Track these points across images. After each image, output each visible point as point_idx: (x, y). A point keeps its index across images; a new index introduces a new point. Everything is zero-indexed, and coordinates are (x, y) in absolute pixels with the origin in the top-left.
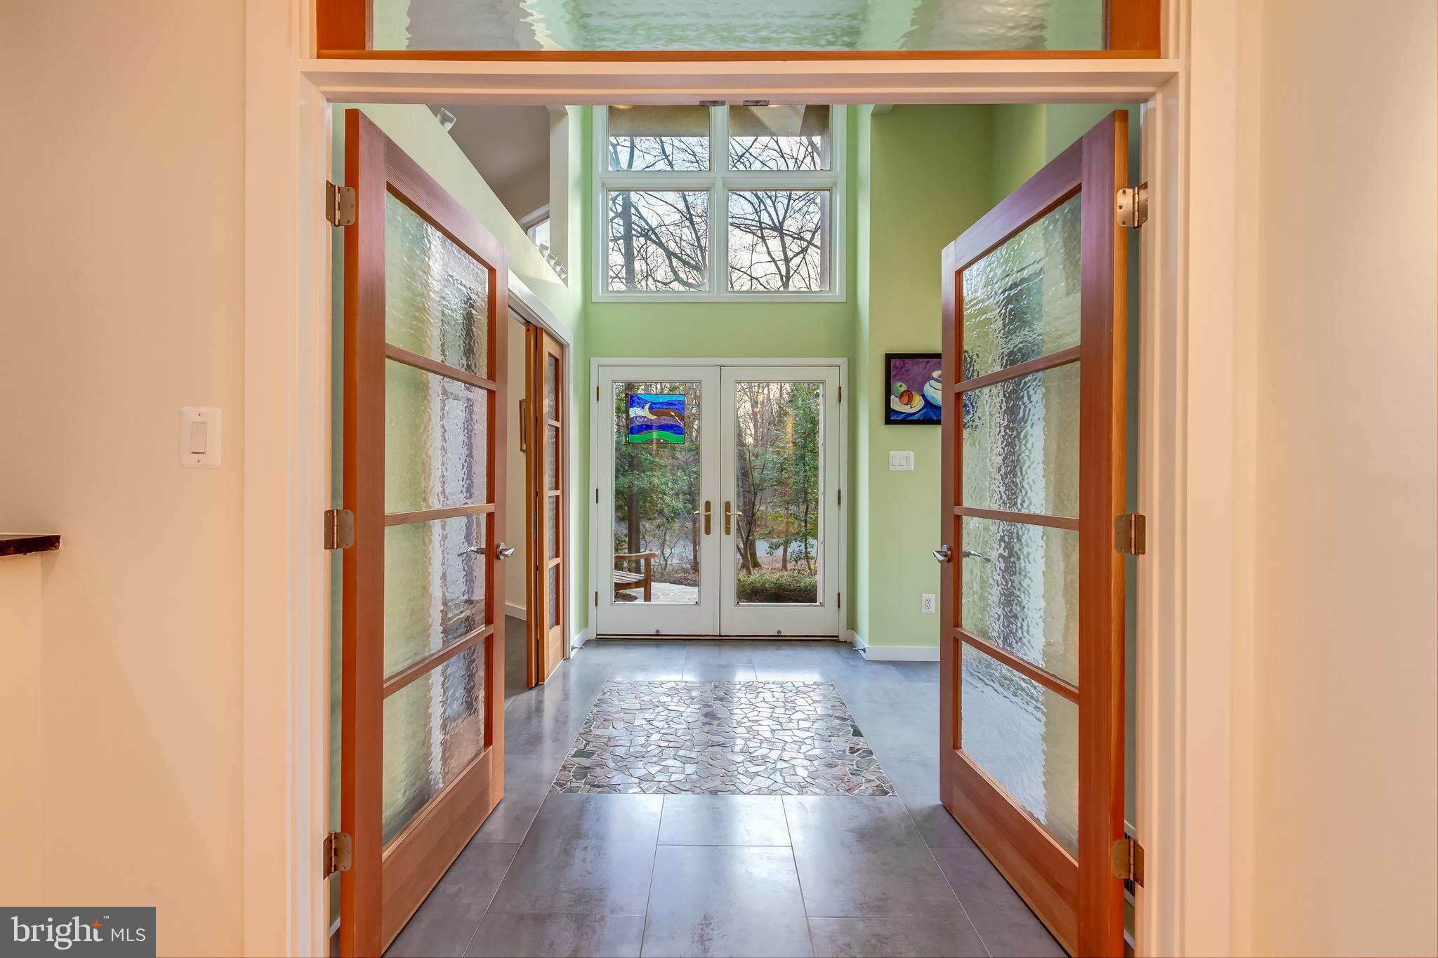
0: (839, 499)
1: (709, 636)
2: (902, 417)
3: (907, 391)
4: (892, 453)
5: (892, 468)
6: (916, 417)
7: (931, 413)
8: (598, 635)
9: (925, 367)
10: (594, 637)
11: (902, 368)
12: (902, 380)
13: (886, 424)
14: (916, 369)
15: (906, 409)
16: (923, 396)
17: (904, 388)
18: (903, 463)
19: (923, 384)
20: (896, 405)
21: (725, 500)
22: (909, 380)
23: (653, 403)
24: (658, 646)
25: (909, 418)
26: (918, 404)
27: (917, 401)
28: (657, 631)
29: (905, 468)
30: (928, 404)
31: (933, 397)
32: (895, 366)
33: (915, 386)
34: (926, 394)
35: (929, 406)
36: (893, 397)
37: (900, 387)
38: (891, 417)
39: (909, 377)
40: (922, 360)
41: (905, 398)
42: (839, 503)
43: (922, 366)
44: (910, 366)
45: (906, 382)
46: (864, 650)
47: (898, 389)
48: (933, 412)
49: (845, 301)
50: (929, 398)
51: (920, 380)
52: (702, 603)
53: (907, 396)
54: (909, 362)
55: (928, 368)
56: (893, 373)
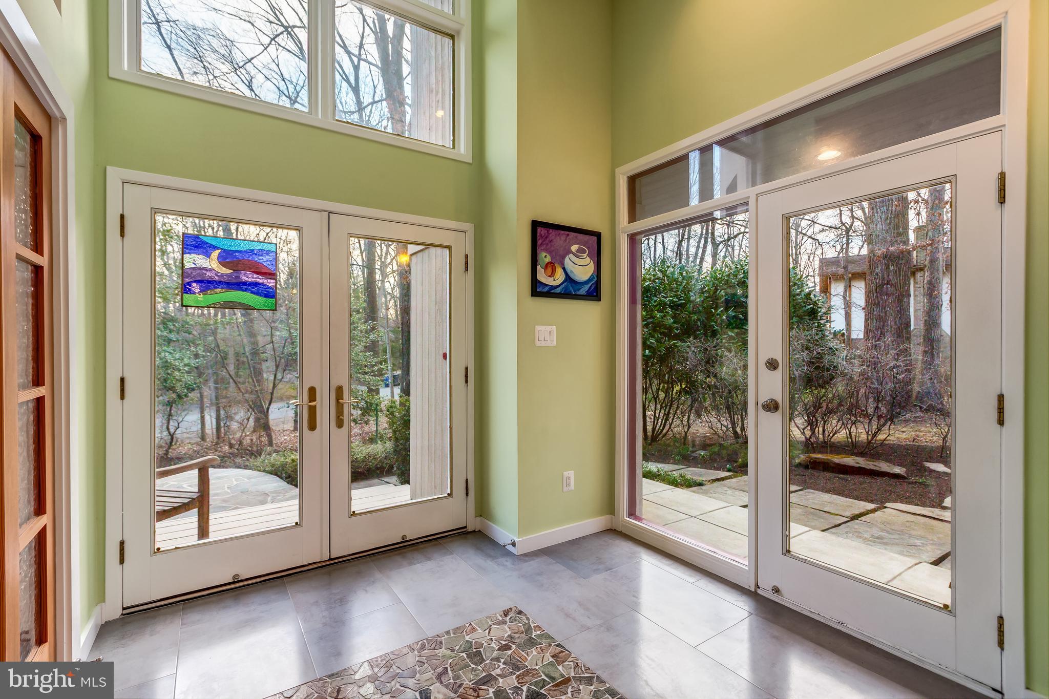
0: (466, 376)
1: (315, 563)
2: (546, 289)
3: (550, 263)
4: (538, 327)
5: (538, 344)
6: (558, 290)
7: (571, 288)
8: (124, 609)
9: (566, 240)
10: (117, 613)
11: (546, 238)
12: (546, 250)
13: (532, 295)
14: (559, 240)
15: (550, 281)
16: (564, 269)
17: (548, 259)
18: (547, 338)
19: (564, 257)
20: (542, 277)
21: (335, 384)
22: (553, 251)
23: (224, 251)
24: (236, 598)
25: (553, 291)
26: (560, 277)
27: (559, 274)
28: (235, 576)
29: (549, 344)
30: (568, 279)
31: (572, 272)
32: (541, 235)
33: (558, 258)
34: (566, 267)
35: (568, 280)
36: (539, 267)
37: (545, 257)
38: (538, 290)
39: (552, 248)
40: (563, 232)
41: (549, 270)
42: (467, 381)
43: (563, 238)
44: (553, 237)
45: (550, 252)
46: (514, 544)
47: (543, 260)
48: (572, 286)
49: (471, 162)
50: (569, 272)
51: (561, 253)
52: (305, 523)
53: (551, 268)
54: (553, 233)
55: (567, 241)
56: (539, 242)
